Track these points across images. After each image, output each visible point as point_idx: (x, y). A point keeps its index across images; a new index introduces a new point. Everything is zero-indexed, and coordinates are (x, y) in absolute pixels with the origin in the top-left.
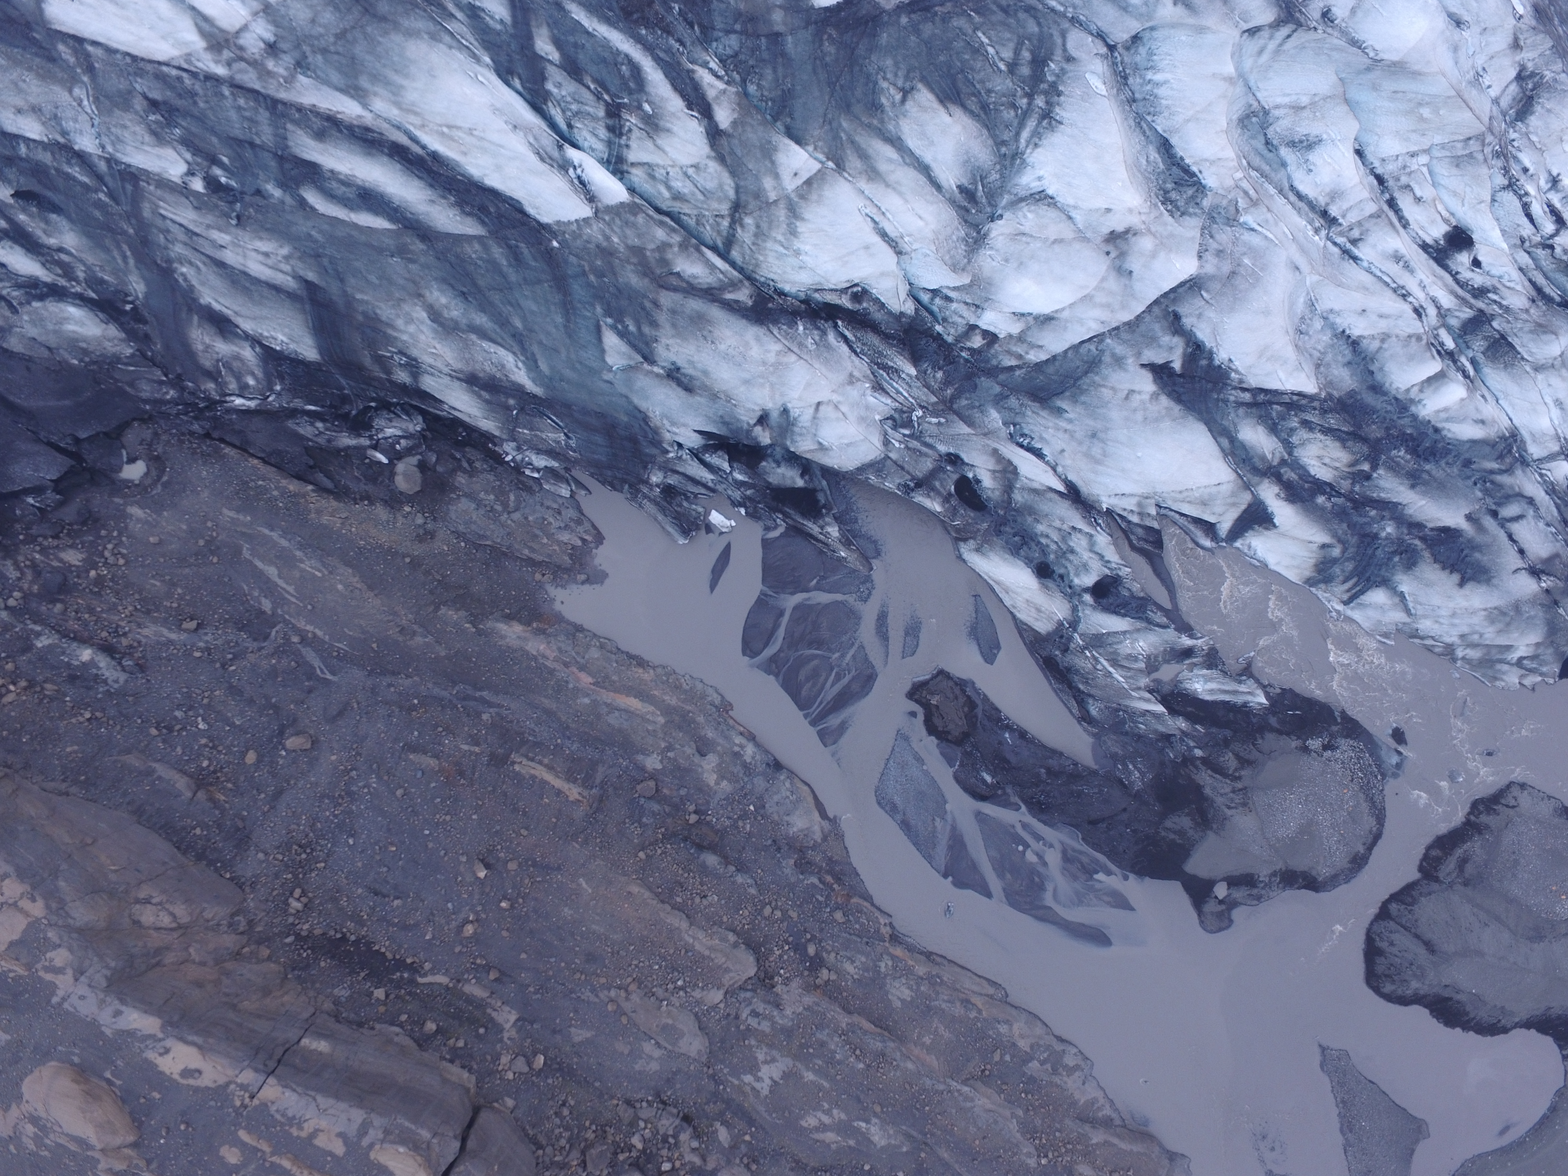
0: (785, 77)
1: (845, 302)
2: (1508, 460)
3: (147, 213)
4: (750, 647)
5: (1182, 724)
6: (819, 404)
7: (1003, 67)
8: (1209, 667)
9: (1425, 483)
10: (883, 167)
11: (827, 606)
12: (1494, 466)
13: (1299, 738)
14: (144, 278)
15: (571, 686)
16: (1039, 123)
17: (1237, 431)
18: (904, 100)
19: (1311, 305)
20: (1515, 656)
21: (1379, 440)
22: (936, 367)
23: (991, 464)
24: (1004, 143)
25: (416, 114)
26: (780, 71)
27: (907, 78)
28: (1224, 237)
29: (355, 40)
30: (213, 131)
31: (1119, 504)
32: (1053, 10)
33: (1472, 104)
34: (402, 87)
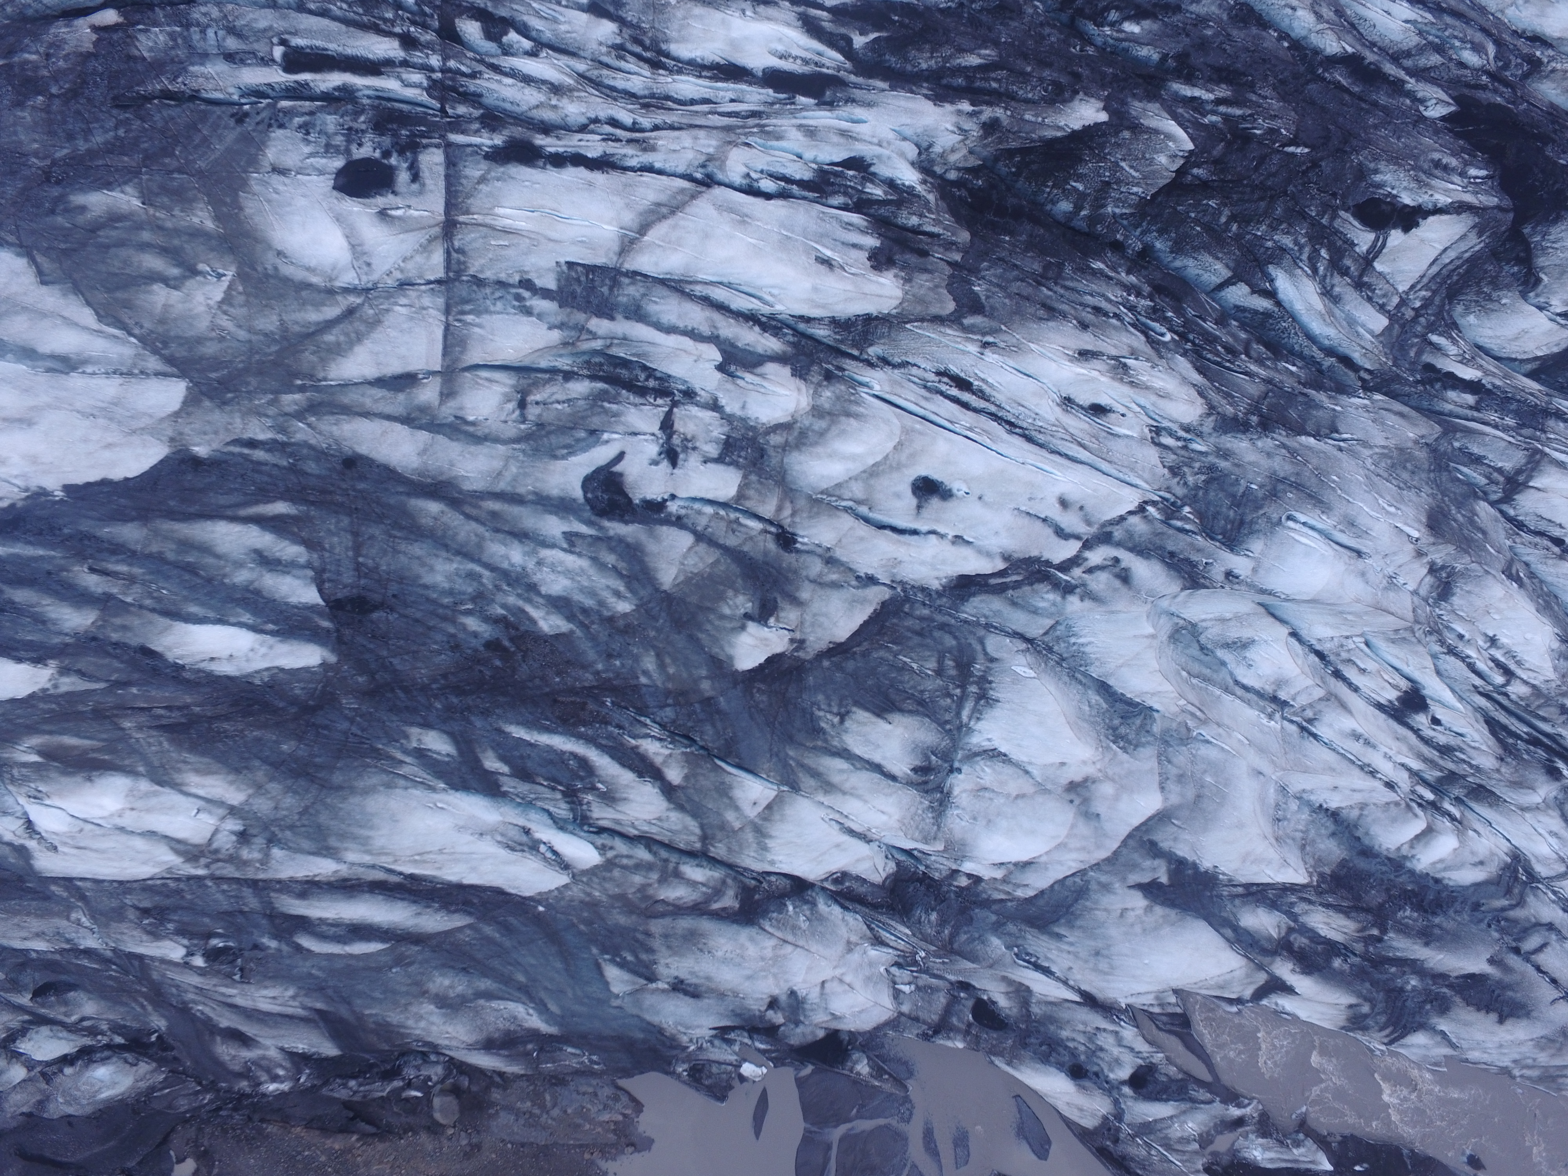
0: (725, 729)
1: (827, 885)
2: (1516, 891)
3: (155, 976)
6: (823, 983)
7: (930, 673)
8: (1264, 1135)
9: (1439, 939)
10: (836, 779)
11: (872, 1132)
12: (1504, 902)
14: (163, 1016)
16: (977, 703)
17: (1238, 920)
18: (842, 721)
19: (1283, 789)
21: (1381, 906)
22: (928, 910)
23: (1003, 988)
24: (947, 722)
25: (387, 854)
26: (719, 725)
27: (840, 705)
28: (1181, 758)
29: (318, 812)
30: (204, 914)
31: (1137, 1002)
32: (966, 622)
33: (1393, 609)
34: (369, 837)
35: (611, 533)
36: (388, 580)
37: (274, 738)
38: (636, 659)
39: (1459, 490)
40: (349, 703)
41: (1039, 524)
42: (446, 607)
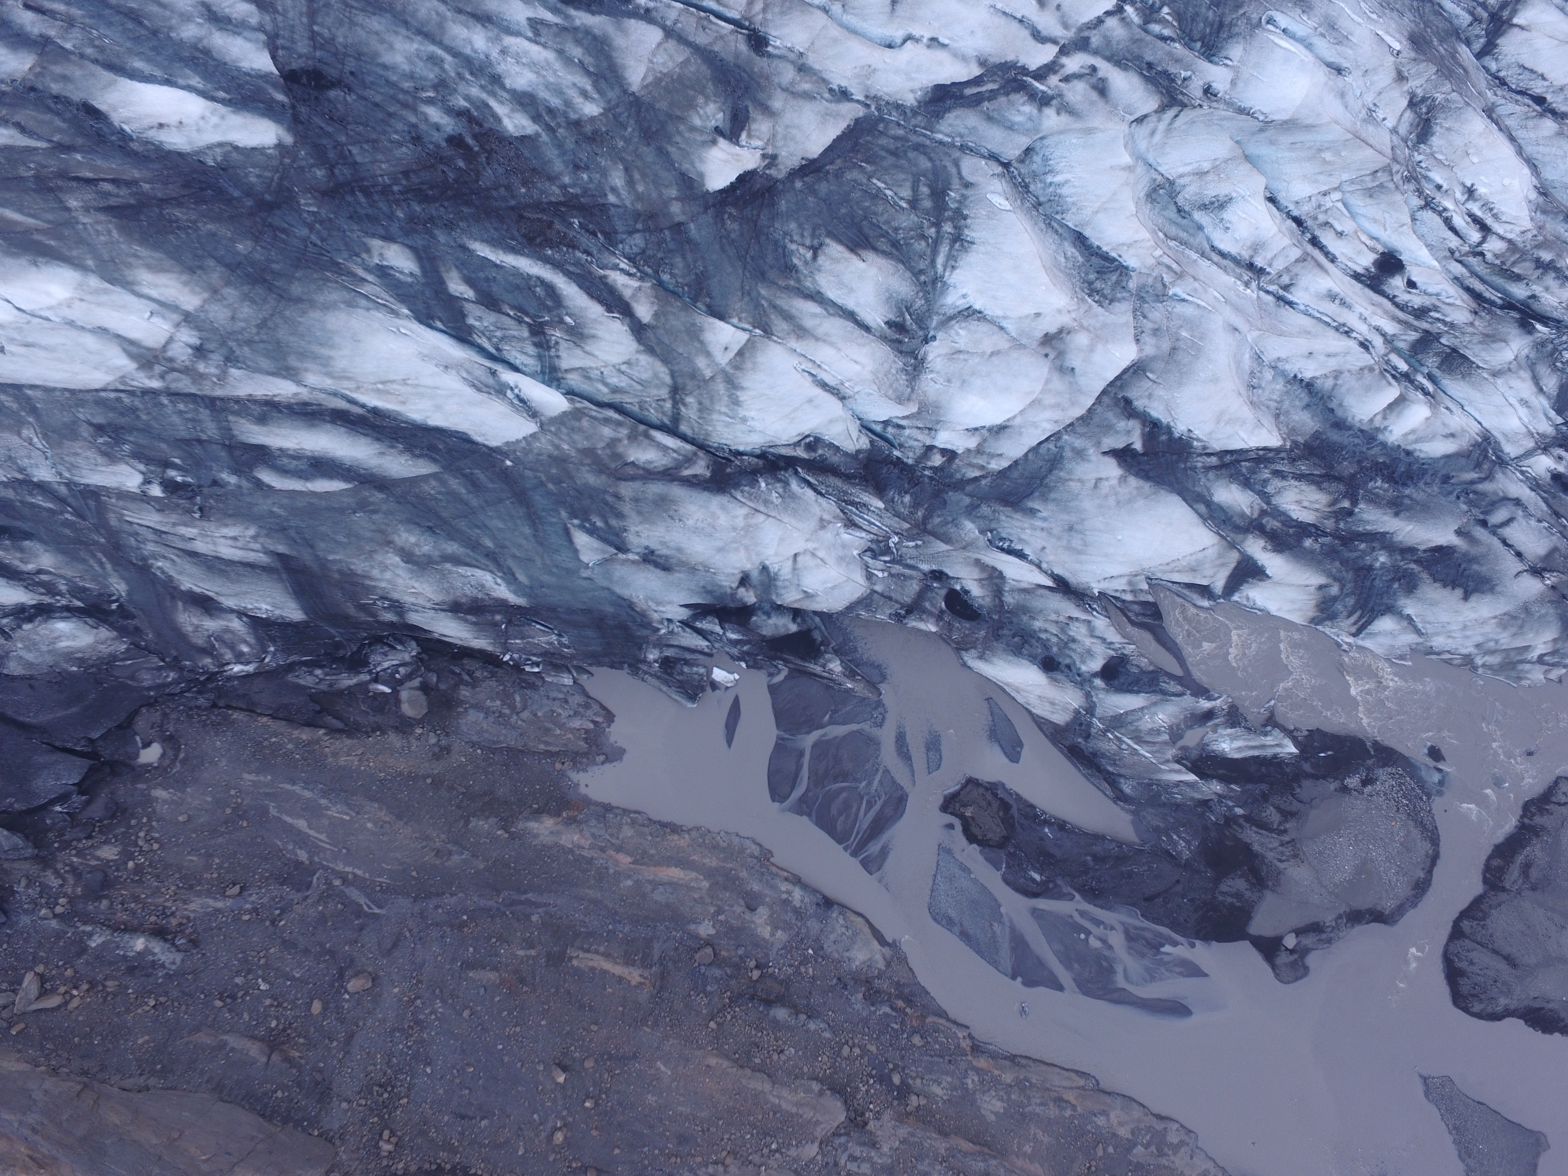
0: (695, 261)
1: (801, 453)
2: (1486, 466)
3: (113, 522)
4: (777, 793)
5: (1216, 787)
6: (796, 555)
7: (904, 205)
8: (1233, 725)
9: (1409, 509)
10: (808, 323)
11: (844, 738)
12: (1474, 475)
13: (1336, 779)
14: (123, 578)
15: (611, 871)
16: (952, 247)
17: (1211, 495)
18: (815, 257)
19: (1258, 358)
20: (1534, 655)
21: (1353, 476)
22: (902, 492)
23: (976, 574)
24: (921, 272)
25: (349, 379)
26: (689, 256)
27: (813, 236)
28: (1157, 314)
29: (276, 326)
30: (160, 438)
31: (1111, 587)
32: (941, 143)
33: (1371, 141)
34: (330, 357)
35: (578, 22)
36: (345, 54)
37: (229, 234)
38: (604, 173)
39: (1442, 25)
40: (308, 204)
41: (1015, 25)
42: (406, 92)
